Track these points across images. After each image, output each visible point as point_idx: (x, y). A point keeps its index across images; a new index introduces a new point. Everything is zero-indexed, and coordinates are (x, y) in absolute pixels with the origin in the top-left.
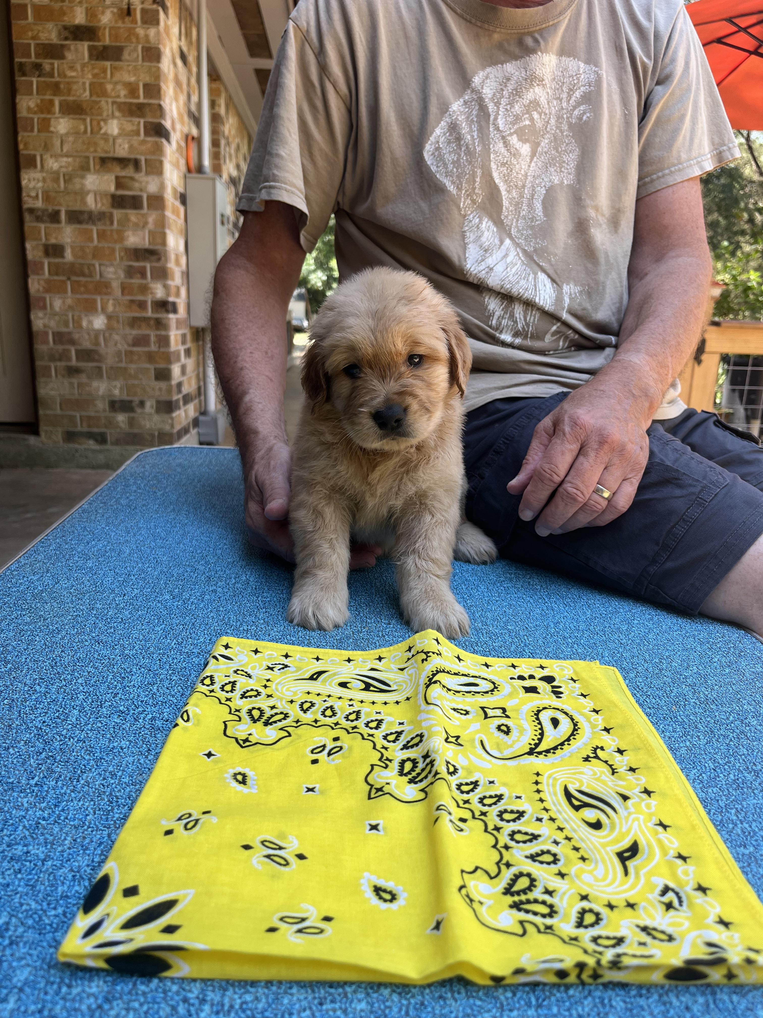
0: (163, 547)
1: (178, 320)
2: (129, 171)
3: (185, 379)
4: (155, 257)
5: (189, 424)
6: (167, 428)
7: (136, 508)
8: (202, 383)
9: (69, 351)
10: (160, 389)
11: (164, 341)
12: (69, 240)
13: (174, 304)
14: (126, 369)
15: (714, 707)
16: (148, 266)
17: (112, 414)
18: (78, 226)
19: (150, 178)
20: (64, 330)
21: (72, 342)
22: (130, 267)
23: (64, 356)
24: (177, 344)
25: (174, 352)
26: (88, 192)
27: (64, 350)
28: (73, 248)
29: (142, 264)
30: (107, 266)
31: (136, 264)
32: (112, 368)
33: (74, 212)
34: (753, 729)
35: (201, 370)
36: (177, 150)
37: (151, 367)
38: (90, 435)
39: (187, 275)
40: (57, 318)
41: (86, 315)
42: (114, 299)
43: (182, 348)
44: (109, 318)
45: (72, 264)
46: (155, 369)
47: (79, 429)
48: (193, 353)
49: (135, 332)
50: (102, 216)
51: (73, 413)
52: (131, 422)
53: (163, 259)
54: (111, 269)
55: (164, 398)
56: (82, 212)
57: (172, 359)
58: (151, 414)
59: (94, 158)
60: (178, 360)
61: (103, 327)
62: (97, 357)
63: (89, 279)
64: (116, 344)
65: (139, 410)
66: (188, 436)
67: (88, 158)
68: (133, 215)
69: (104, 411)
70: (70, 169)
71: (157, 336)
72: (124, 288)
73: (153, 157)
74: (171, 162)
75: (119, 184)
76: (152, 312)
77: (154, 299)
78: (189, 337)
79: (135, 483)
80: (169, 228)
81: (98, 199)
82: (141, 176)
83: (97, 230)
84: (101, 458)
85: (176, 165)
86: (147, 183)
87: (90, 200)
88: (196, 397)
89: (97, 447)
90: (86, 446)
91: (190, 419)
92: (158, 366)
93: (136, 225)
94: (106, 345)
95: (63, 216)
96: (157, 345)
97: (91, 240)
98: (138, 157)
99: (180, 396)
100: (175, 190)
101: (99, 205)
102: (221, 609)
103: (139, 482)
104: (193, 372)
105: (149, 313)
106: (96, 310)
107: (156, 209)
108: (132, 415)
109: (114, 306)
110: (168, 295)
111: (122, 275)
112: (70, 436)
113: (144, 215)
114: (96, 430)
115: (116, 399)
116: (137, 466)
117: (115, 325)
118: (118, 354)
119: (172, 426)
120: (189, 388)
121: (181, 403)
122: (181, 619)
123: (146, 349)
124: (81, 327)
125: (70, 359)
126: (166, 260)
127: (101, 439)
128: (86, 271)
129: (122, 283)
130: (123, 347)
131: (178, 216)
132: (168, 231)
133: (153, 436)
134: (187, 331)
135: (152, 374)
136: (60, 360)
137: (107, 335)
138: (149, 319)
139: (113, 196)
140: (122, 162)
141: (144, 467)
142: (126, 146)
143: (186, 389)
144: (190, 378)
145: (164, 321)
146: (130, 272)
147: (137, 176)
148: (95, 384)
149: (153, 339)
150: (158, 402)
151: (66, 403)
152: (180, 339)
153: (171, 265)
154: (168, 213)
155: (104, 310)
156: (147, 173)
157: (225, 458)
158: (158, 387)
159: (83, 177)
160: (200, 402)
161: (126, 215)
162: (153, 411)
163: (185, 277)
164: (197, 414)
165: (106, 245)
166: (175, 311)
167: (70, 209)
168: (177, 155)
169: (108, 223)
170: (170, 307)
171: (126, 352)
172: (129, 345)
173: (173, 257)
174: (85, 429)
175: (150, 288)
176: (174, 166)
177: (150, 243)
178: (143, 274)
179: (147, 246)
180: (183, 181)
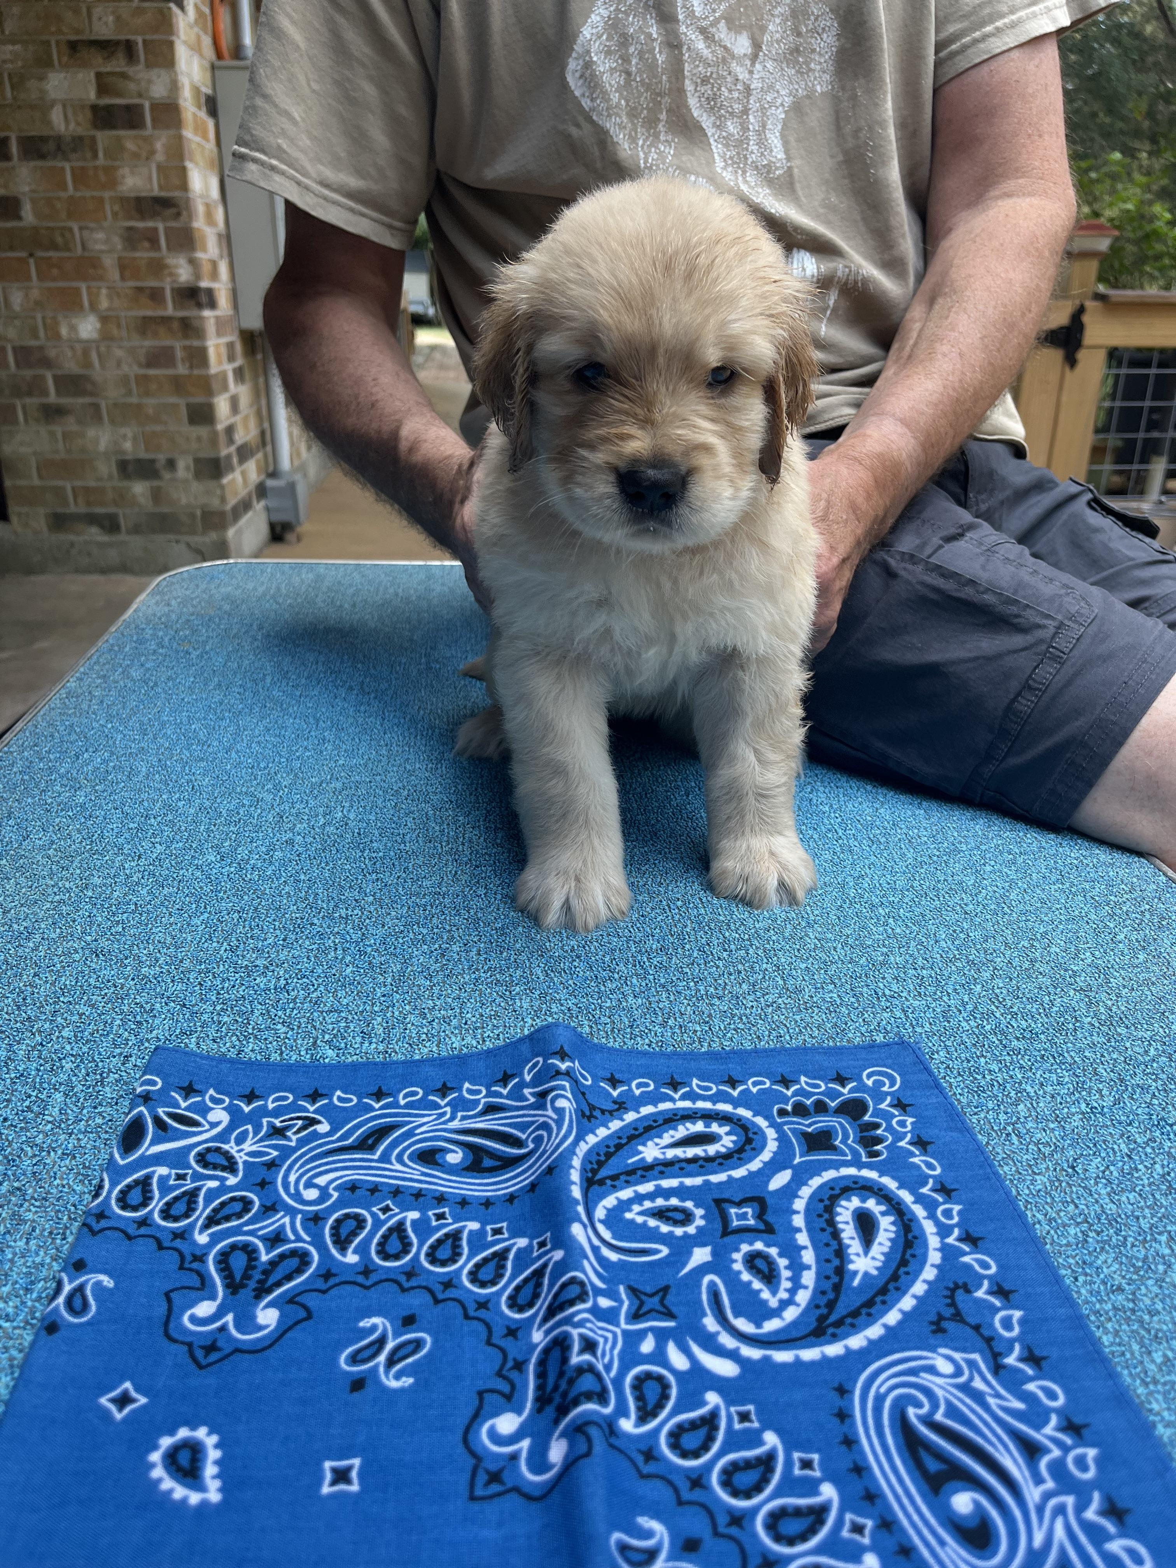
1: (217, 318)
2: (118, 64)
3: (238, 418)
4: (172, 211)
5: (250, 494)
6: (215, 502)
8: (266, 425)
9: (42, 378)
10: (199, 439)
11: (199, 357)
12: (27, 189)
13: (210, 292)
14: (139, 406)
16: (161, 227)
17: (125, 484)
18: (40, 163)
19: (154, 73)
20: (33, 343)
21: (46, 363)
22: (130, 229)
23: (35, 387)
24: (220, 363)
25: (216, 375)
26: (53, 103)
27: (35, 377)
28: (33, 201)
29: (150, 224)
30: (92, 230)
31: (140, 225)
32: (115, 405)
33: (31, 139)
35: (264, 402)
36: (196, 20)
37: (181, 402)
38: (92, 519)
39: (227, 239)
40: (17, 322)
41: (66, 317)
42: (108, 288)
43: (229, 368)
44: (104, 319)
45: (35, 229)
46: (188, 405)
47: (72, 509)
48: (247, 375)
49: (147, 343)
50: (79, 144)
51: (60, 483)
52: (156, 495)
53: (185, 213)
54: (100, 235)
55: (207, 453)
56: (43, 139)
57: (215, 386)
58: (186, 481)
59: (58, 43)
60: (225, 388)
61: (95, 335)
62: (89, 387)
63: (66, 254)
64: (119, 364)
65: (167, 475)
66: (250, 514)
67: (47, 43)
68: (129, 139)
69: (110, 477)
70: (20, 64)
71: (185, 348)
72: (123, 266)
73: (155, 37)
74: (185, 42)
75: (103, 88)
76: (175, 308)
77: (176, 286)
78: (239, 348)
80: (191, 160)
81: (70, 115)
82: (139, 71)
83: (72, 168)
84: (113, 556)
85: (196, 48)
86: (149, 82)
87: (57, 117)
88: (258, 451)
89: (104, 538)
90: (86, 538)
91: (252, 486)
92: (191, 400)
93: (136, 156)
94: (103, 366)
95: (14, 148)
96: (187, 365)
97: (63, 186)
98: (131, 37)
99: (232, 449)
100: (196, 90)
101: (72, 126)
104: (251, 406)
105: (170, 310)
106: (81, 307)
107: (167, 127)
108: (156, 483)
109: (110, 297)
110: (198, 276)
111: (118, 243)
112: (59, 522)
113: (148, 140)
114: (100, 510)
115: (129, 457)
117: (115, 332)
118: (125, 380)
119: (223, 499)
120: (246, 434)
121: (235, 460)
123: (170, 372)
124: (58, 336)
125: (45, 393)
126: (190, 217)
127: (111, 525)
128: (59, 240)
129: (120, 258)
130: (131, 369)
131: (205, 137)
132: (189, 165)
133: (192, 516)
134: (233, 337)
135: (184, 411)
136: (30, 394)
137: (103, 349)
138: (169, 319)
139: (94, 108)
140: (105, 46)
142: (111, 18)
143: (240, 437)
144: (246, 419)
145: (196, 323)
146: (132, 238)
147: (131, 71)
148: (91, 433)
149: (179, 354)
150: (197, 461)
151: (47, 466)
152: (223, 351)
153: (199, 223)
154: (188, 133)
155: (93, 307)
156: (149, 66)
158: (194, 435)
159: (41, 78)
160: (266, 456)
161: (119, 139)
162: (190, 476)
163: (224, 245)
164: (263, 477)
165: (88, 194)
166: (212, 304)
167: (23, 134)
168: (196, 30)
169: (89, 155)
170: (204, 299)
171: (138, 378)
172: (140, 365)
173: (201, 209)
174: (82, 509)
175: (166, 266)
176: (192, 49)
177: (161, 188)
178: (153, 241)
179: (156, 192)
180: (208, 75)
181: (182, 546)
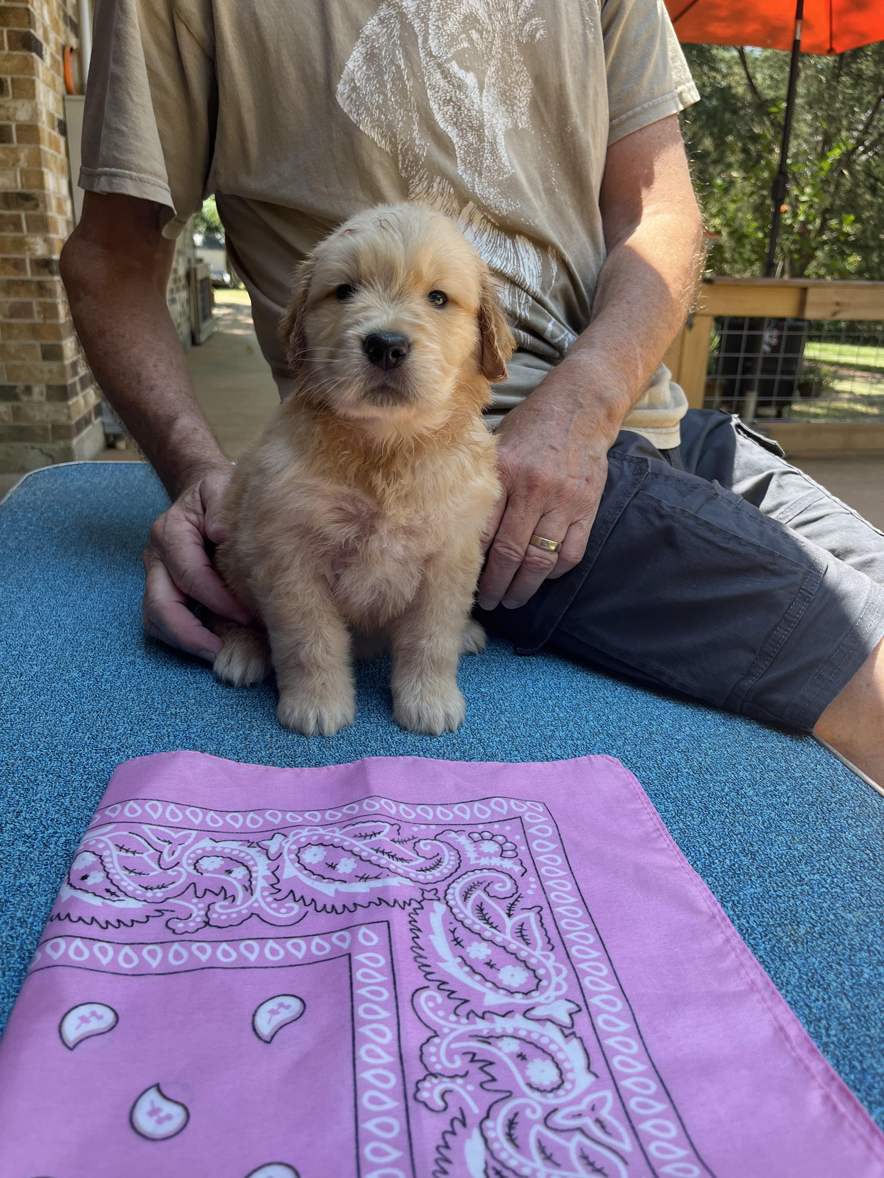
0: (65, 605)
4: (31, 203)
5: (90, 413)
6: (63, 419)
7: (28, 552)
10: (50, 371)
11: (51, 310)
14: (3, 346)
15: (708, 777)
16: (23, 214)
19: (19, 103)
25: (64, 324)
29: (14, 212)
31: (7, 213)
34: (749, 801)
36: (52, 66)
37: (37, 344)
46: (42, 346)
49: (12, 299)
52: (17, 413)
53: (41, 205)
55: (56, 381)
57: (63, 332)
58: (40, 402)
65: (25, 398)
66: (90, 427)
71: (40, 304)
73: (21, 77)
74: (43, 81)
76: (32, 274)
77: (33, 257)
79: (24, 516)
80: (46, 167)
82: (7, 101)
85: (52, 85)
86: (16, 109)
91: (91, 407)
92: (44, 342)
96: (42, 316)
99: (77, 378)
100: (51, 116)
102: (143, 687)
103: (29, 515)
105: (29, 275)
107: (29, 141)
108: (16, 404)
110: (51, 252)
113: (14, 151)
116: (26, 493)
119: (69, 417)
121: (78, 387)
122: (94, 703)
123: (29, 321)
126: (46, 208)
131: (58, 150)
132: (45, 170)
133: (45, 429)
135: (39, 351)
138: (29, 282)
141: (35, 494)
145: (49, 286)
149: (36, 308)
150: (49, 387)
153: (53, 213)
154: (45, 147)
156: (15, 97)
157: (136, 477)
158: (46, 368)
162: (43, 399)
164: (99, 401)
168: (52, 72)
170: (55, 268)
171: (3, 325)
172: (5, 316)
173: (54, 203)
175: (28, 244)
176: (48, 85)
177: (23, 186)
178: (16, 225)
179: (19, 189)
180: (61, 104)
181: (37, 451)
